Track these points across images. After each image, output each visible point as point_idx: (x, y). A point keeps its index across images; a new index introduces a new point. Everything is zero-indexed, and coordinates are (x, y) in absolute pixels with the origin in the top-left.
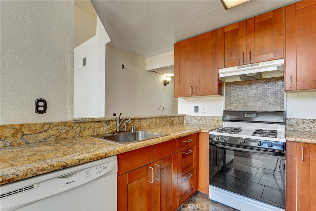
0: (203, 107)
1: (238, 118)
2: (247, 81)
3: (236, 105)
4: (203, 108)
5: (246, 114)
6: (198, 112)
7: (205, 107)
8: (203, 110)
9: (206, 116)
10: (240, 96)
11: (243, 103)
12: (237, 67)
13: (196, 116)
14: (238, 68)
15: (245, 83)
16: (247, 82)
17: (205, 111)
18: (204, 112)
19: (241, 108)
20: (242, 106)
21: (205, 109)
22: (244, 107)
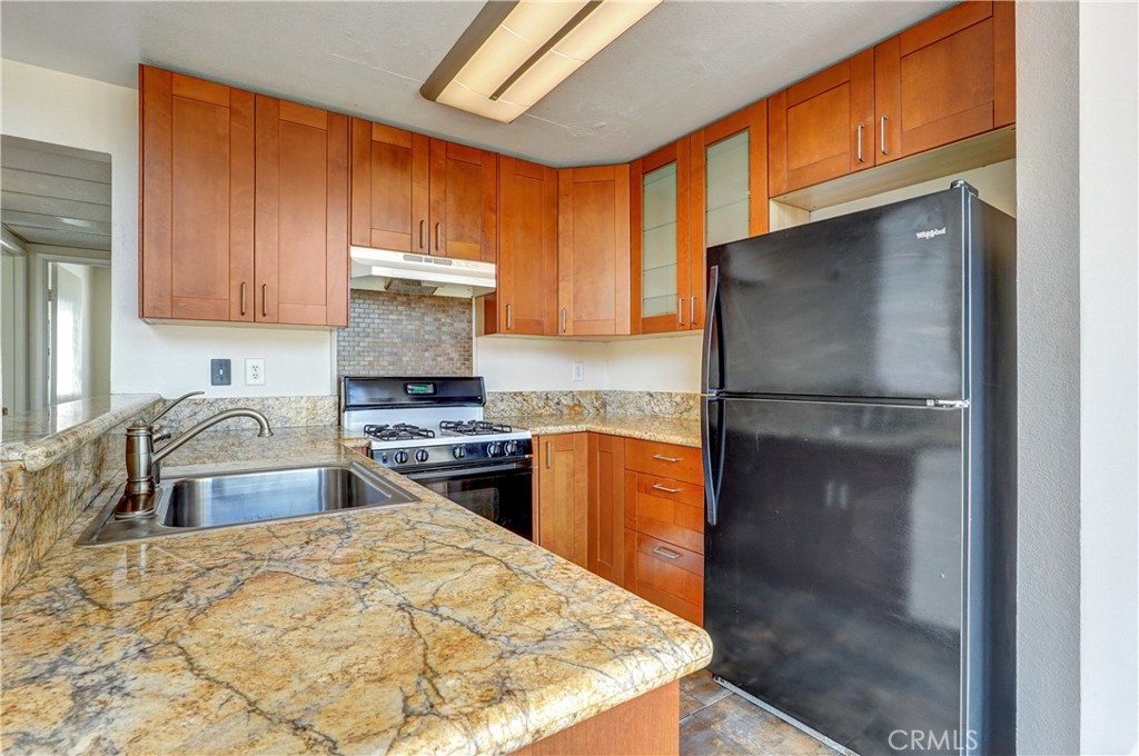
0: (255, 363)
1: (390, 399)
2: (399, 294)
3: (371, 359)
4: (255, 368)
5: (411, 384)
6: (229, 384)
7: (260, 363)
8: (255, 376)
9: (267, 399)
10: (382, 335)
11: (391, 354)
12: (402, 254)
13: (223, 400)
14: (405, 258)
15: (395, 299)
16: (399, 298)
17: (261, 380)
18: (257, 382)
19: (384, 368)
20: (385, 363)
21: (261, 371)
22: (391, 367)
